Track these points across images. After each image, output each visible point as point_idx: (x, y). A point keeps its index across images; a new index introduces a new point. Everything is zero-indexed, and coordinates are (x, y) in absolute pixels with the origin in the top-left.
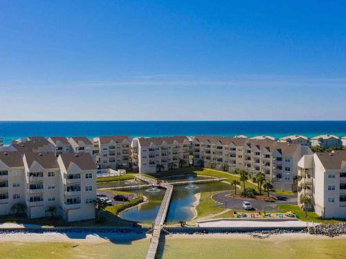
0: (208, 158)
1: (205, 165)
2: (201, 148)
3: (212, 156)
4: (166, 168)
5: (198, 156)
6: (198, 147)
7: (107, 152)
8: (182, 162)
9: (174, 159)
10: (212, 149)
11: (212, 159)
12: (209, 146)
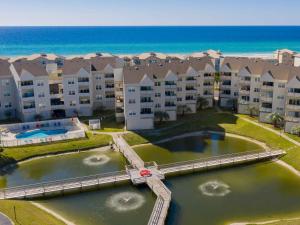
0: (246, 98)
1: (240, 109)
2: (234, 79)
3: (253, 95)
4: (173, 116)
5: (228, 92)
6: (228, 78)
7: (75, 88)
8: (201, 101)
9: (188, 98)
10: (253, 84)
11: (251, 99)
12: (248, 79)
